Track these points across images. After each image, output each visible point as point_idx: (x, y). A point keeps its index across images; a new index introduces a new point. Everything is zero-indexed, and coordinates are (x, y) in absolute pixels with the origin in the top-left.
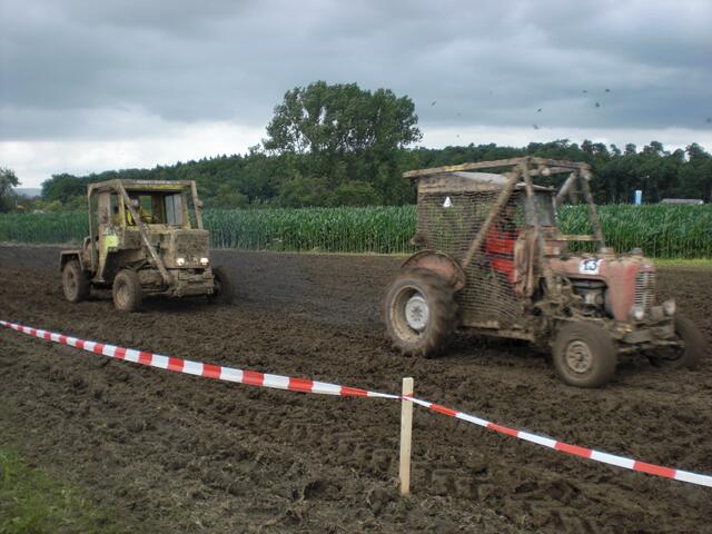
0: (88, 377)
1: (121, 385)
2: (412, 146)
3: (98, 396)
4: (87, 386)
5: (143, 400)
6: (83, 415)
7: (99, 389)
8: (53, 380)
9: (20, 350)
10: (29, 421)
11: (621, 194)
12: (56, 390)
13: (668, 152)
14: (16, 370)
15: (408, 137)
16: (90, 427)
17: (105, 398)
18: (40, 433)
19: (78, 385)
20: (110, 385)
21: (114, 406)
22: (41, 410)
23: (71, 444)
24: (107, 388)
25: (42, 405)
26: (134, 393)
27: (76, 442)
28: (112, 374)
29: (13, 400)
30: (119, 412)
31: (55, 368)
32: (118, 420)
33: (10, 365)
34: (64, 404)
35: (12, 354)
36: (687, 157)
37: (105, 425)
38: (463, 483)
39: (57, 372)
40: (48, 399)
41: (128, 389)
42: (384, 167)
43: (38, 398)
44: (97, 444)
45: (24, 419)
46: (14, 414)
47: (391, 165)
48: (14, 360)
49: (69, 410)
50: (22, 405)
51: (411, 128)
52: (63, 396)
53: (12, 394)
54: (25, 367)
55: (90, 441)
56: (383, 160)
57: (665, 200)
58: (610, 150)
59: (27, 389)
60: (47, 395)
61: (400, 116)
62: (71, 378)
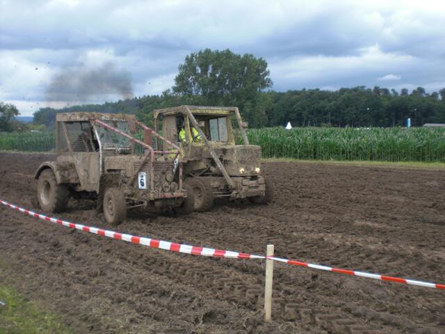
0: (62, 240)
1: (84, 245)
2: (266, 90)
3: (69, 252)
4: (61, 246)
5: (97, 255)
6: (59, 265)
7: (70, 248)
8: (41, 242)
9: (19, 221)
10: (24, 269)
11: (399, 121)
12: (41, 249)
13: (428, 94)
14: (16, 235)
15: (264, 84)
16: (63, 274)
17: (73, 254)
18: (31, 278)
19: (56, 245)
20: (77, 246)
21: (79, 259)
22: (32, 262)
23: (51, 285)
24: (75, 247)
25: (33, 259)
26: (92, 251)
27: (54, 284)
28: (78, 238)
29: (14, 255)
30: (83, 263)
31: (42, 234)
32: (82, 269)
33: (12, 232)
34: (47, 258)
35: (14, 224)
36: (440, 97)
37: (73, 272)
38: (306, 313)
39: (42, 237)
40: (36, 254)
41: (88, 248)
42: (249, 103)
43: (30, 253)
44: (68, 285)
45: (21, 268)
46: (14, 265)
47: (253, 102)
48: (15, 228)
49: (50, 262)
50: (19, 259)
51: (265, 78)
52: (47, 253)
53: (14, 251)
54: (22, 233)
55: (64, 282)
56: (247, 99)
57: (426, 125)
58: (391, 92)
59: (23, 248)
60: (36, 251)
61: (258, 71)
62: (52, 241)
